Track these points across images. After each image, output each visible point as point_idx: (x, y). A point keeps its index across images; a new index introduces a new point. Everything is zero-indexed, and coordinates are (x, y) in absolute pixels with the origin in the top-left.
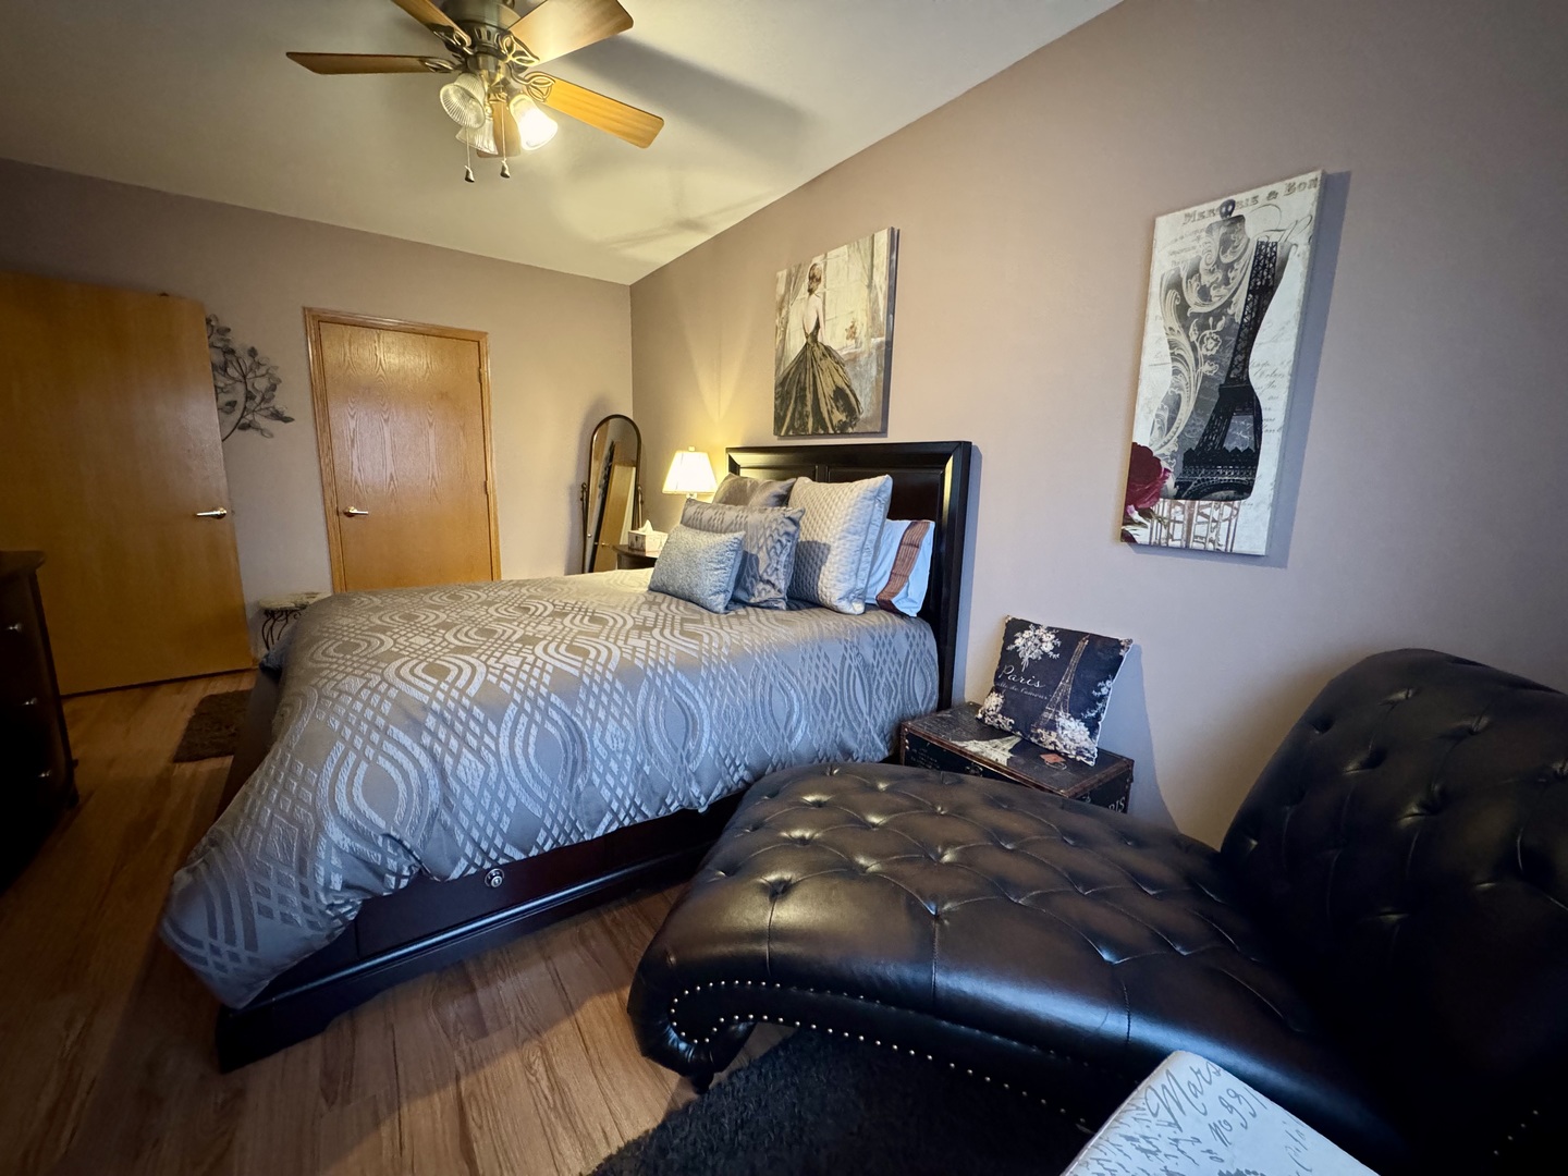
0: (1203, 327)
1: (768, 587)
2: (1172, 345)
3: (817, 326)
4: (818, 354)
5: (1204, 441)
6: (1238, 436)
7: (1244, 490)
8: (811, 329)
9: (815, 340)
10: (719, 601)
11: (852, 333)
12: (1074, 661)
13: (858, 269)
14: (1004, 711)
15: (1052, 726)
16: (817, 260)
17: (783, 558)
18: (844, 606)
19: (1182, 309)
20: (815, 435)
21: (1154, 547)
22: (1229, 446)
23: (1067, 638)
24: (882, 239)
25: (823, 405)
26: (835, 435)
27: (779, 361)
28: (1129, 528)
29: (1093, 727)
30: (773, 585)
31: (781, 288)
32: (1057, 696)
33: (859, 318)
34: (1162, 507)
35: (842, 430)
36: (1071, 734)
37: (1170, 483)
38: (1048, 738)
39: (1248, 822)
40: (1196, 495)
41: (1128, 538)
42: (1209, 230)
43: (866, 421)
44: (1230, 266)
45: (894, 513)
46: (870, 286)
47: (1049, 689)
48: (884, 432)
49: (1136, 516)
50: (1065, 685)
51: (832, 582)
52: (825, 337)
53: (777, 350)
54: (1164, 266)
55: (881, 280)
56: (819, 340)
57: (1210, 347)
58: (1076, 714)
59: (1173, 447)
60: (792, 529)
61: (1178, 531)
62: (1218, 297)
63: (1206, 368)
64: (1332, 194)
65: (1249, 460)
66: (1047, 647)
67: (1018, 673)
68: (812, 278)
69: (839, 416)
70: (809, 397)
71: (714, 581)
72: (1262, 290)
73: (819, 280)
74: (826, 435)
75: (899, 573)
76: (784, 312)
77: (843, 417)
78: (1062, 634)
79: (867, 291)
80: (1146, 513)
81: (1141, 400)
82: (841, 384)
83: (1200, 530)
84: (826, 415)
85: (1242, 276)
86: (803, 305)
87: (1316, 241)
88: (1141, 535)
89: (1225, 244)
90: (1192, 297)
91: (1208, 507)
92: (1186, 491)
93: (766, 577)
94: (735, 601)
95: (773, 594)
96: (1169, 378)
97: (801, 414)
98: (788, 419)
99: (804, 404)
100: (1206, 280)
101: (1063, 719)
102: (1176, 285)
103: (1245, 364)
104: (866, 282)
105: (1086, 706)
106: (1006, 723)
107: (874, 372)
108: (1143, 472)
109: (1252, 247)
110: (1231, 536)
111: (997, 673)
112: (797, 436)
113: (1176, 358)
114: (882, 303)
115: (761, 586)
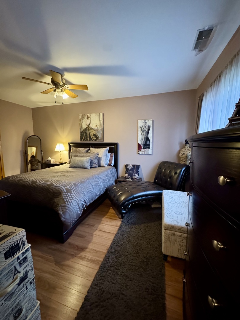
0: (144, 132)
1: (95, 164)
2: (141, 133)
3: (89, 124)
4: (90, 128)
5: (145, 144)
6: (148, 143)
7: (149, 148)
8: (88, 124)
9: (89, 126)
10: (89, 167)
11: (97, 126)
12: (135, 168)
13: (97, 117)
14: (128, 175)
15: (134, 176)
16: (89, 114)
17: (97, 160)
18: (105, 166)
19: (142, 130)
20: (90, 141)
21: (142, 154)
22: (148, 144)
23: (134, 166)
24: (101, 114)
25: (91, 136)
26: (94, 141)
27: (81, 129)
28: (139, 152)
29: (138, 174)
30: (96, 164)
31: (80, 117)
32: (134, 172)
33: (98, 124)
34: (142, 150)
35: (96, 140)
36: (137, 176)
37: (142, 147)
38: (134, 177)
39: (156, 178)
40: (145, 149)
41: (139, 154)
42: (144, 122)
43: (100, 139)
44: (146, 126)
45: (109, 152)
46: (100, 120)
47: (133, 172)
48: (103, 141)
49: (139, 151)
50: (135, 171)
51: (103, 163)
52: (91, 126)
53: (80, 127)
54: (139, 126)
55: (101, 119)
56: (90, 126)
57: (145, 134)
58: (137, 174)
59: (142, 144)
60: (97, 155)
61: (144, 152)
62: (145, 129)
63: (145, 136)
64: (153, 121)
65: (149, 145)
66: (132, 167)
67: (129, 170)
68: (88, 117)
69: (95, 138)
70: (88, 135)
71: (88, 165)
72: (149, 129)
73: (89, 117)
74: (92, 141)
75: (110, 160)
76: (81, 121)
77: (96, 139)
78: (133, 165)
79: (99, 121)
80: (140, 151)
81: (139, 140)
82: (95, 133)
83: (146, 152)
84: (92, 138)
85: (147, 127)
86: (86, 121)
87: (152, 125)
88: (140, 153)
89: (145, 124)
90: (143, 129)
91: (146, 150)
92: (144, 148)
93: (95, 163)
94: (91, 167)
95: (96, 165)
96: (141, 137)
97: (86, 138)
98: (83, 138)
99: (87, 136)
100: (144, 127)
101: (135, 175)
102: (141, 127)
103: (148, 136)
104: (99, 119)
105: (137, 173)
106: (129, 177)
107: (101, 132)
108: (140, 146)
109: (147, 125)
110: (149, 153)
111: (126, 171)
112: (85, 141)
113: (142, 135)
114: (102, 123)
115: (94, 164)
